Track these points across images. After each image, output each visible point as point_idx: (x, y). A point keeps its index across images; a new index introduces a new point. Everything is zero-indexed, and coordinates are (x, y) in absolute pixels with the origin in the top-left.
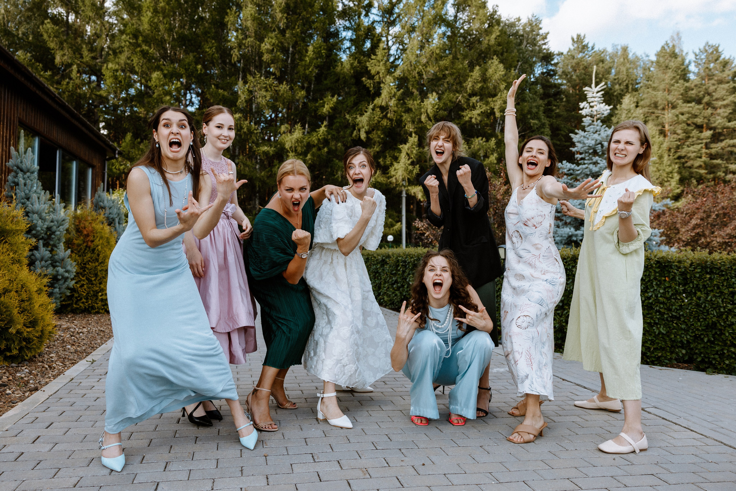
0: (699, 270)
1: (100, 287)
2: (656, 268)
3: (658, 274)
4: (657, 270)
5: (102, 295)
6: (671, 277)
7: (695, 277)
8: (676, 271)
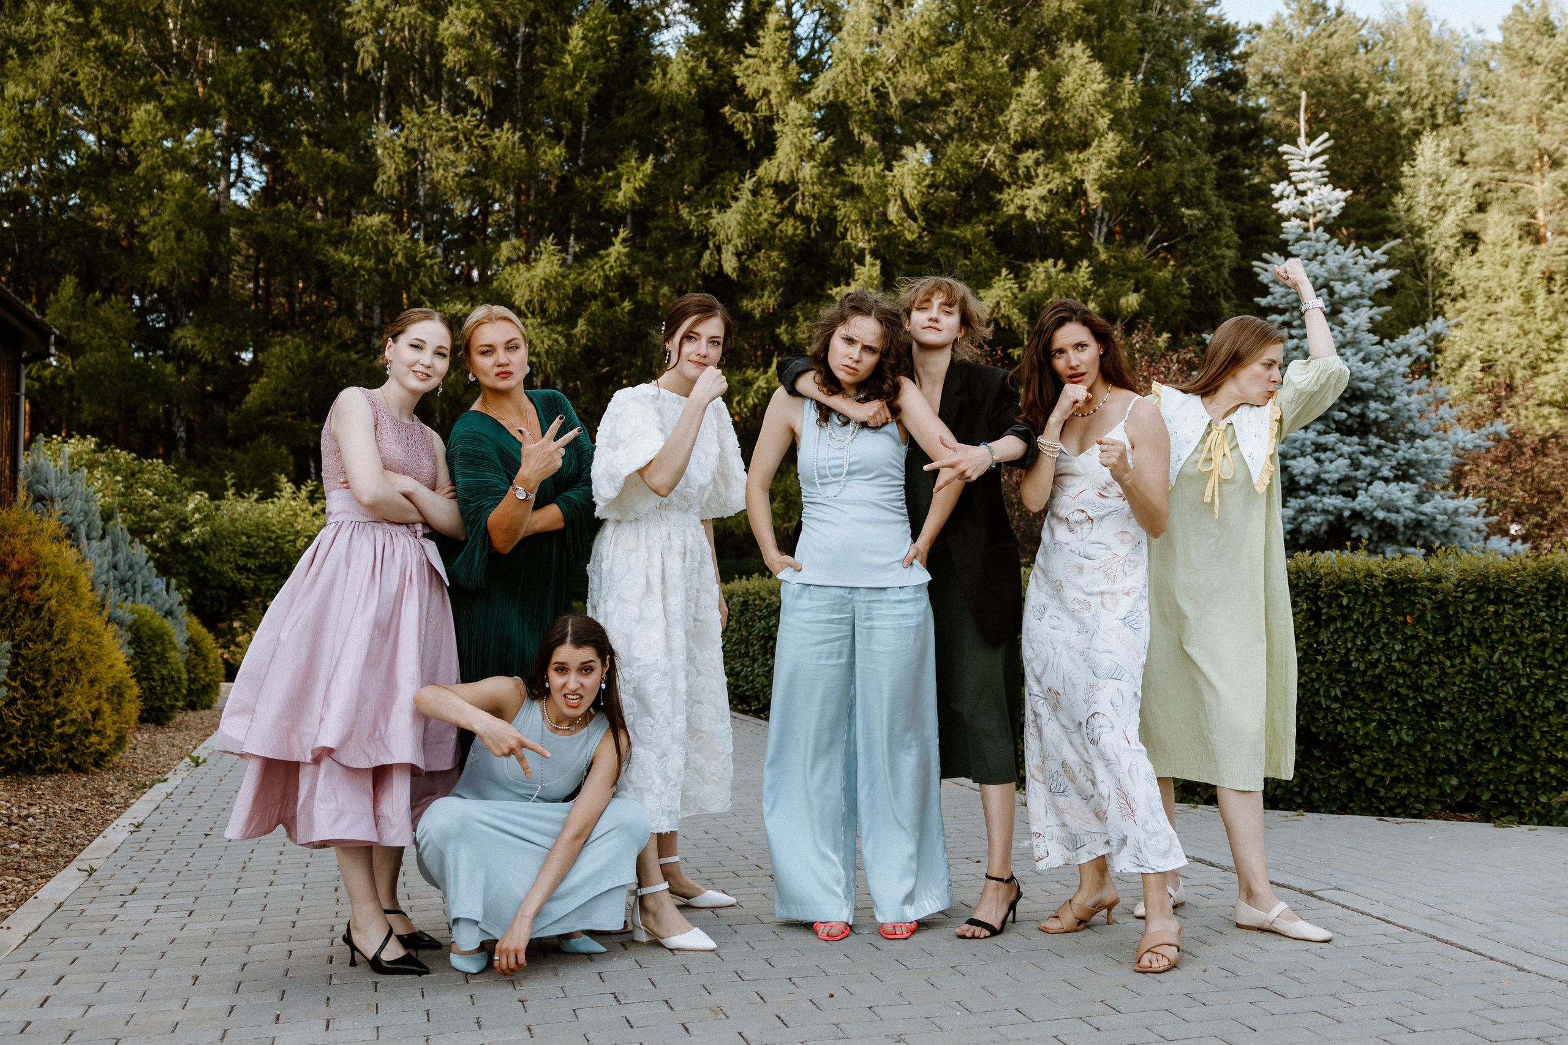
0: (1472, 597)
1: (56, 704)
2: (1385, 595)
3: (1389, 610)
4: (1387, 600)
5: (63, 724)
6: (1417, 613)
7: (1464, 611)
8: (1426, 601)
